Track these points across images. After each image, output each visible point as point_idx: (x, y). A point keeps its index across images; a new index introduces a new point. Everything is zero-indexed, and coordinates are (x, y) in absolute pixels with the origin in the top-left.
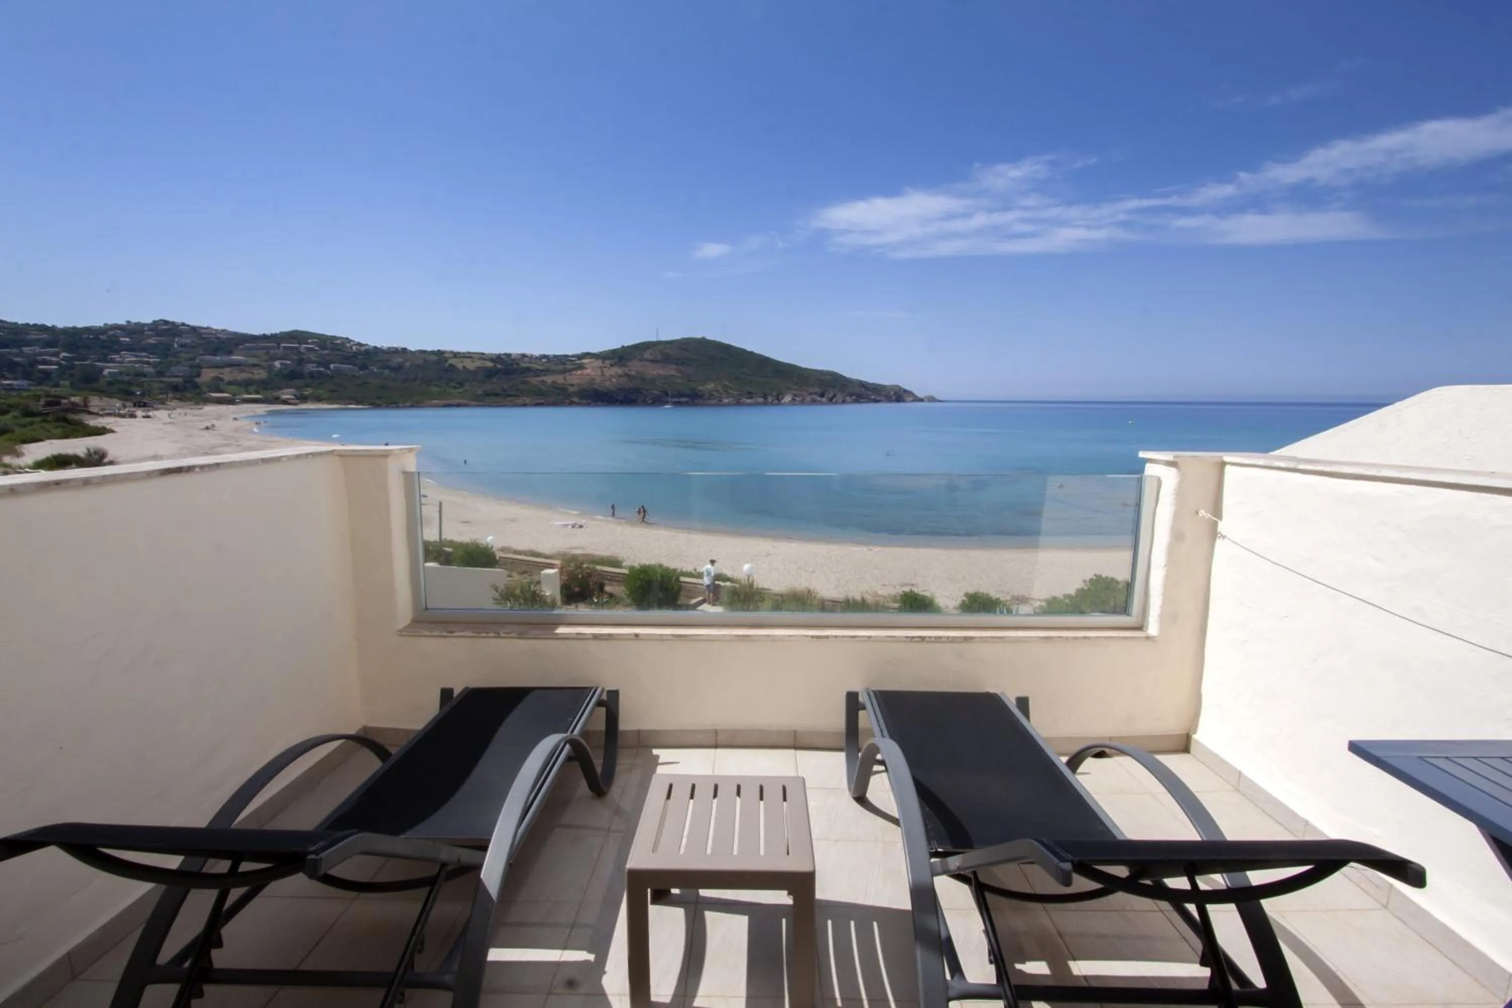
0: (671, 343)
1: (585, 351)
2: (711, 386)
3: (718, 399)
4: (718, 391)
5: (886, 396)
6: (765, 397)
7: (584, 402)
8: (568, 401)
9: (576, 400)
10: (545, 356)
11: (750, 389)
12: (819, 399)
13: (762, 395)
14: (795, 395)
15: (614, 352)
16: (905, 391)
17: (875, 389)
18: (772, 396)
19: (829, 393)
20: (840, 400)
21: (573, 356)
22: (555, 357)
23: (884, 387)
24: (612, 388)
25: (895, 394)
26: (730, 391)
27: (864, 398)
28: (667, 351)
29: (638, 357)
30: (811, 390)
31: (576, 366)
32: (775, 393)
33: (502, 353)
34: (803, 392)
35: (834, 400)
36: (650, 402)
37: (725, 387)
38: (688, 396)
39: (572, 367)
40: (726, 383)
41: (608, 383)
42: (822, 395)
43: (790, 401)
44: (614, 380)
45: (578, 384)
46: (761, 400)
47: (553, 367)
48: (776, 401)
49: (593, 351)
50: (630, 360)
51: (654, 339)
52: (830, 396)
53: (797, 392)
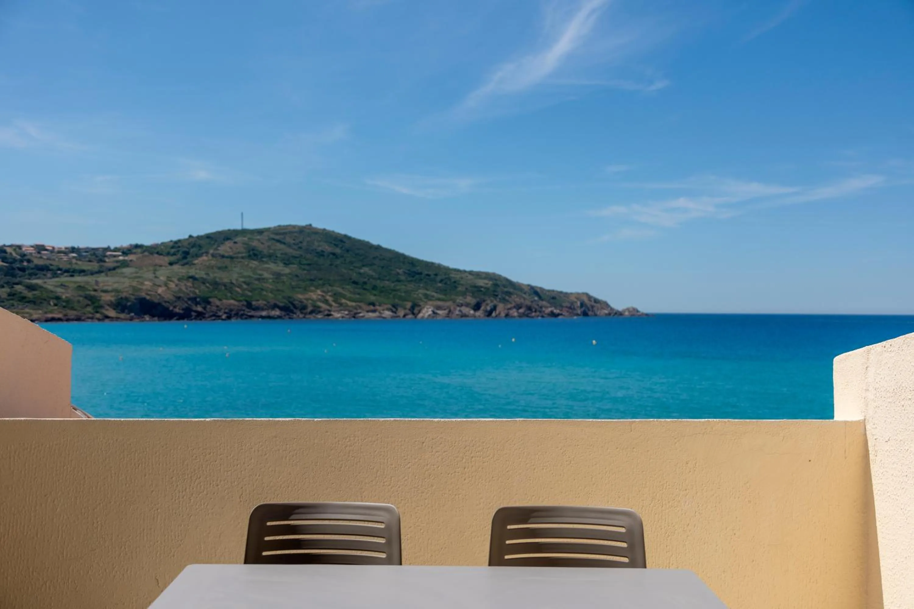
0: (260, 232)
1: (134, 242)
2: (315, 295)
3: (326, 313)
4: (326, 302)
5: (570, 308)
6: (394, 308)
7: (122, 316)
8: (98, 315)
9: (112, 313)
10: (73, 250)
11: (373, 298)
12: (472, 312)
13: (390, 306)
14: (439, 308)
15: (176, 244)
16: (596, 301)
17: (554, 298)
18: (405, 309)
19: (487, 304)
20: (503, 315)
21: (116, 250)
22: (87, 250)
23: (566, 295)
24: (168, 296)
25: (582, 305)
26: (343, 301)
27: (535, 311)
28: (255, 244)
29: (211, 251)
30: (460, 300)
31: (119, 264)
32: (409, 305)
33: (8, 243)
34: (449, 303)
35: (494, 314)
36: (224, 317)
37: (337, 296)
38: (281, 309)
39: (115, 265)
40: (340, 290)
41: (160, 290)
42: (477, 307)
43: (429, 315)
44: (172, 285)
45: (116, 291)
46: (387, 313)
47: (86, 266)
48: (410, 316)
49: (148, 242)
50: (197, 256)
51: (239, 227)
52: (489, 308)
53: (440, 303)
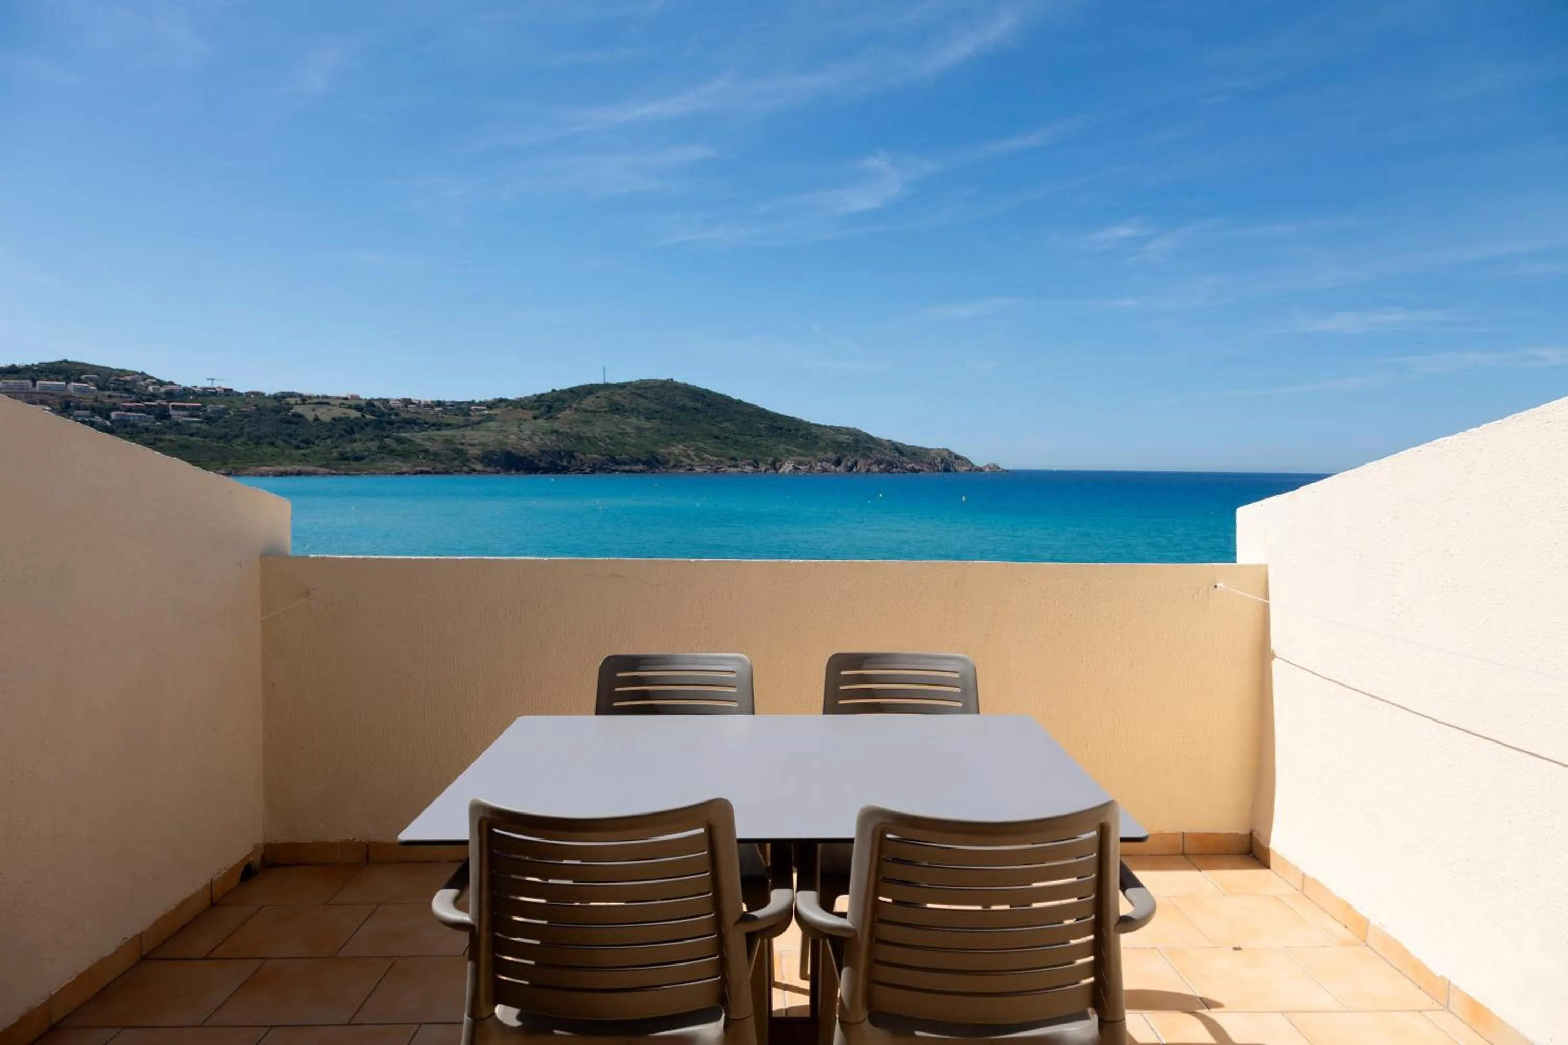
0: (622, 386)
1: (498, 397)
2: (678, 449)
3: (688, 467)
4: (688, 456)
5: (931, 464)
6: (756, 464)
7: (489, 469)
8: (465, 468)
9: (479, 467)
10: (439, 403)
11: (734, 453)
12: (833, 467)
13: (751, 461)
14: (800, 463)
15: (540, 398)
16: (957, 457)
17: (914, 454)
18: (767, 464)
19: (848, 460)
20: (863, 470)
21: (481, 403)
22: (454, 404)
23: (927, 451)
24: (533, 450)
25: (942, 461)
26: (705, 456)
27: (897, 467)
28: (617, 398)
29: (575, 406)
30: (821, 455)
31: (484, 418)
32: (770, 460)
33: (376, 397)
34: (810, 459)
35: (854, 470)
36: (587, 471)
37: (698, 450)
38: (644, 463)
39: (480, 419)
40: (701, 444)
41: (525, 444)
42: (838, 463)
43: (790, 471)
44: (537, 439)
45: (483, 444)
46: (749, 468)
47: (448, 419)
48: (771, 471)
49: (511, 396)
50: (561, 410)
51: (601, 381)
52: (849, 464)
53: (801, 458)
